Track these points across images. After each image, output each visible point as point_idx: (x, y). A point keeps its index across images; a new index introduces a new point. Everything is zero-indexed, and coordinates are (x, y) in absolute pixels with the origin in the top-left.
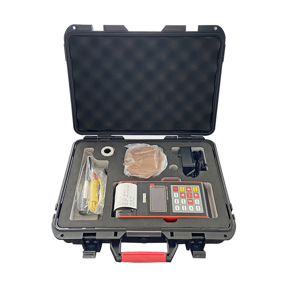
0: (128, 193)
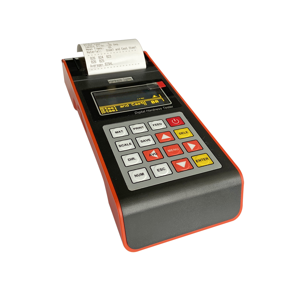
0: (116, 50)
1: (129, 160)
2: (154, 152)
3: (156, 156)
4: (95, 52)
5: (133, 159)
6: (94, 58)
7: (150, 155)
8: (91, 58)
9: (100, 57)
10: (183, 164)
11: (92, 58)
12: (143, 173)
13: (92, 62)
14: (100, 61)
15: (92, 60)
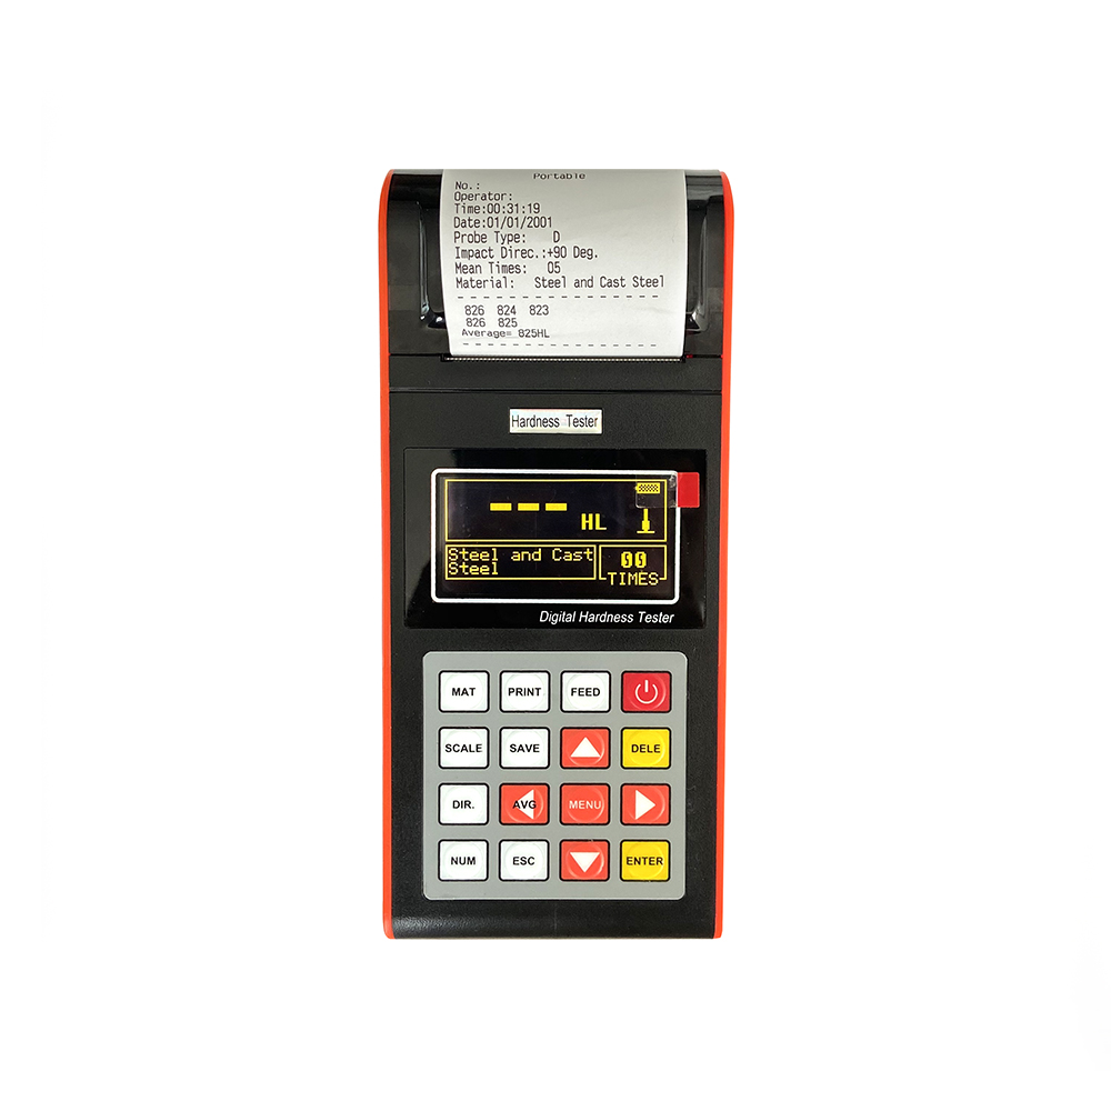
0: (577, 284)
1: (457, 805)
2: (529, 797)
3: (529, 812)
4: (489, 284)
5: (467, 804)
6: (480, 309)
7: (516, 805)
8: (468, 309)
9: (505, 310)
10: (585, 860)
11: (472, 310)
12: (474, 859)
13: (469, 322)
14: (501, 321)
15: (472, 317)
